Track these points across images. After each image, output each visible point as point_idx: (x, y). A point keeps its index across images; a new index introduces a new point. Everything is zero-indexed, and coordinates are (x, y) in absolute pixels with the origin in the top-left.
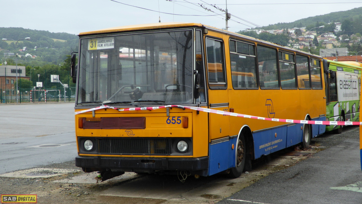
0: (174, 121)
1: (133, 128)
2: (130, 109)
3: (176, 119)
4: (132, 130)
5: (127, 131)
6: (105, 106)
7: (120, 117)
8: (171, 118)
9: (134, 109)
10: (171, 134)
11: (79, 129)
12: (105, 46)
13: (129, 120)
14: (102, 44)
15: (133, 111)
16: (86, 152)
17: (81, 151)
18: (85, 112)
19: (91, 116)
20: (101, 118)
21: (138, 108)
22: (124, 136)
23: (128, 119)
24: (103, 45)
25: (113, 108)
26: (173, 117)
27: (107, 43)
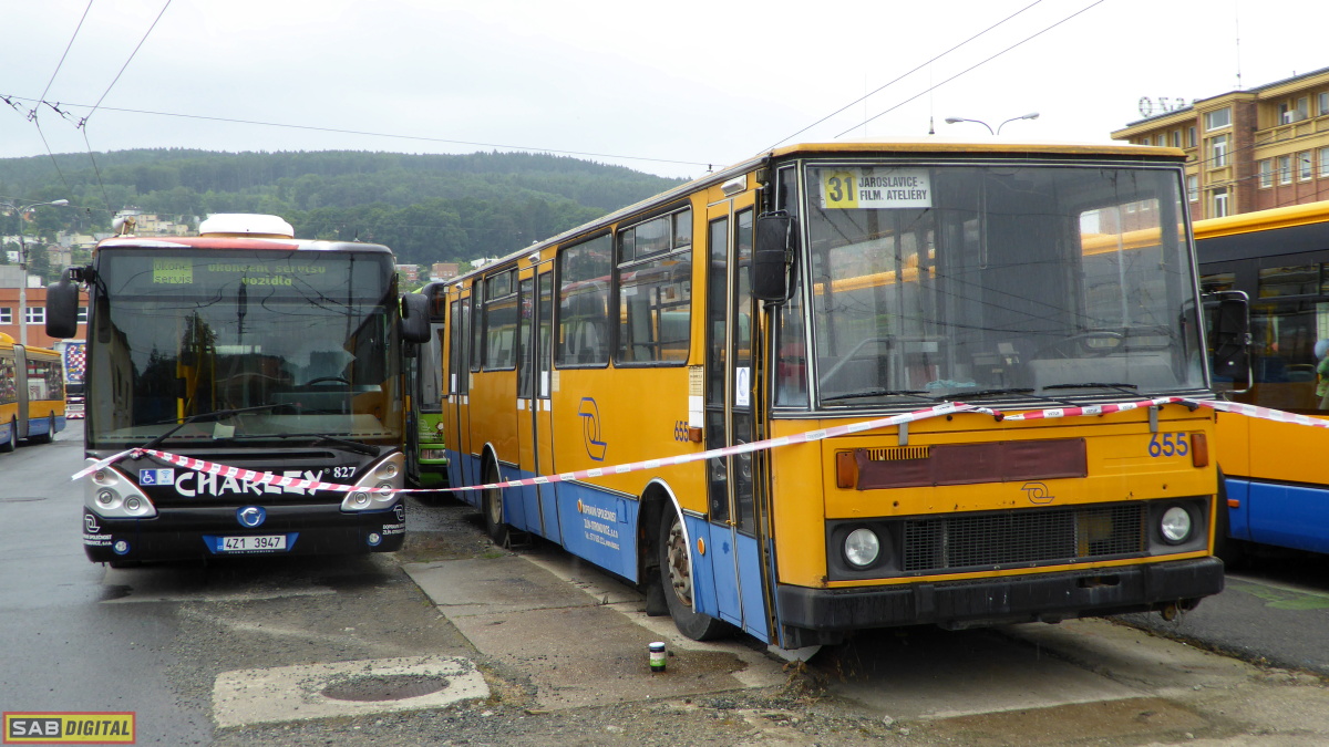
0: (1168, 449)
1: (1050, 476)
2: (1047, 413)
3: (1173, 439)
4: (1047, 483)
5: (1029, 486)
6: (956, 405)
7: (1001, 443)
8: (1159, 439)
9: (1060, 412)
10: (1164, 488)
11: (839, 492)
12: (889, 197)
13: (1034, 451)
14: (877, 189)
15: (1059, 418)
16: (854, 574)
17: (836, 571)
18: (870, 427)
19: (890, 442)
20: (932, 448)
21: (1073, 409)
22: (1017, 506)
23: (1031, 447)
24: (884, 193)
25: (990, 411)
26: (1167, 434)
27: (896, 188)
